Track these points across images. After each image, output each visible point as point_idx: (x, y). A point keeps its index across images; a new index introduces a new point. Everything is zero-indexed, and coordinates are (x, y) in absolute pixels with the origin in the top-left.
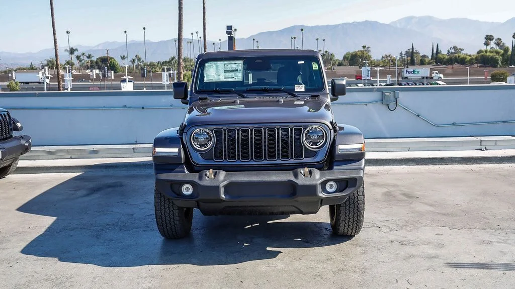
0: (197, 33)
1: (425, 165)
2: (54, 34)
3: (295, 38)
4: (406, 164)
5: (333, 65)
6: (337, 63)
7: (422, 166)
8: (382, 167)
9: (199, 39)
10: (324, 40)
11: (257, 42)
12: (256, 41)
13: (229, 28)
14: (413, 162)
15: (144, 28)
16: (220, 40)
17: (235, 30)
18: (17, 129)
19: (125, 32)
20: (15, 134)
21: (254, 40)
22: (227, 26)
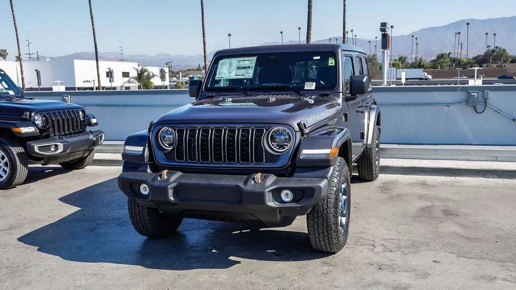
0: (352, 31)
1: (509, 178)
2: (204, 36)
3: (459, 33)
4: (483, 176)
5: (504, 62)
6: (510, 59)
7: (505, 180)
8: (454, 178)
9: (354, 37)
10: (495, 35)
11: (416, 39)
12: (415, 37)
13: (384, 25)
14: (493, 174)
15: (299, 28)
16: (376, 38)
17: (392, 27)
18: (90, 124)
19: (281, 33)
20: (88, 129)
21: (413, 36)
22: (381, 23)
